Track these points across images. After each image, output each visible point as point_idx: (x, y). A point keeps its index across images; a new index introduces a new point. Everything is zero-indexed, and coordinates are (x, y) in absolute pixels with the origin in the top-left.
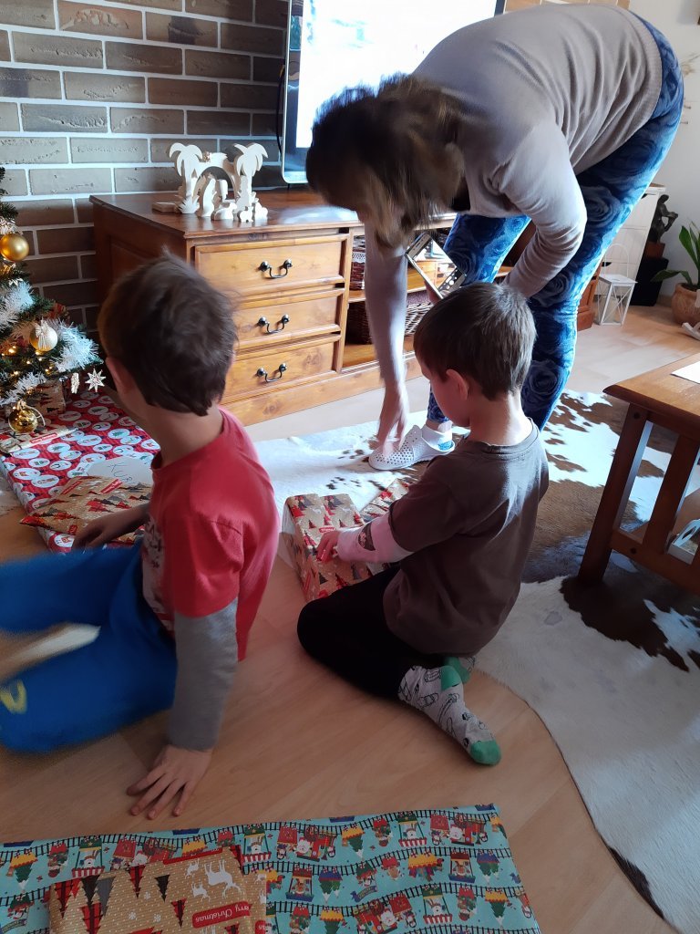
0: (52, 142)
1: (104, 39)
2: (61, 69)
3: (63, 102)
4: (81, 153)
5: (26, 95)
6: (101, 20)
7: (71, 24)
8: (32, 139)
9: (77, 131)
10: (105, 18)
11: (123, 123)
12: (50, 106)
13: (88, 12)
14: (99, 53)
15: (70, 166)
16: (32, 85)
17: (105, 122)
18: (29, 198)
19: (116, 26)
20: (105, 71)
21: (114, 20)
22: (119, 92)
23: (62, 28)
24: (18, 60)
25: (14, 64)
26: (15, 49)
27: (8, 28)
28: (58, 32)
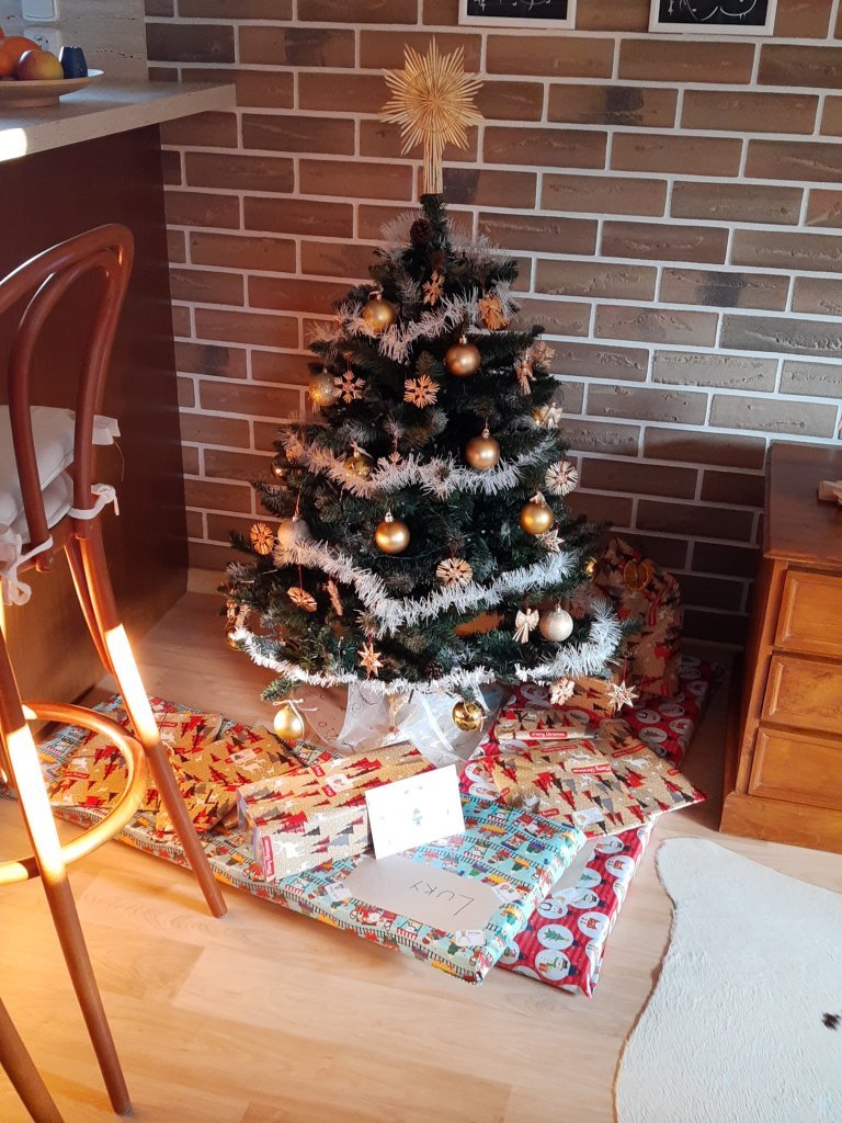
0: (757, 363)
2: (793, 274)
3: (786, 314)
4: (795, 381)
5: (733, 304)
7: (824, 218)
8: (727, 358)
9: (798, 352)
12: (765, 319)
15: (775, 396)
16: (744, 294)
23: (808, 223)
24: (734, 262)
25: (727, 268)
26: (733, 250)
27: (731, 226)
28: (801, 228)
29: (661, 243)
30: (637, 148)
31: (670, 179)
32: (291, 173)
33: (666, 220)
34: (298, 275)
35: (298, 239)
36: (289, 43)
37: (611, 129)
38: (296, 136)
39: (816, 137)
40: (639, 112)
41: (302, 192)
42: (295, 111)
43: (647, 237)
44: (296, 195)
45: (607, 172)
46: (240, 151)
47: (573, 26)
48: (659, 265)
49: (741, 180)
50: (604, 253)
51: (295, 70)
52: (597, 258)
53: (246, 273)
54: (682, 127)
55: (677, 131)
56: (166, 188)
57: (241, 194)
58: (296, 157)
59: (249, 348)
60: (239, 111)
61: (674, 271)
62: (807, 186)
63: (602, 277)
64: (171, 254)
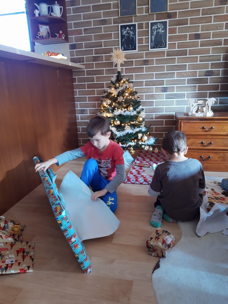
0: (171, 101)
1: (187, 78)
2: (175, 86)
3: (175, 92)
4: (178, 103)
5: (166, 92)
6: (186, 74)
7: (179, 76)
8: (166, 101)
9: (178, 98)
10: (188, 74)
11: (190, 96)
12: (172, 94)
13: (183, 73)
14: (185, 81)
15: (175, 106)
16: (168, 90)
17: (185, 96)
18: (164, 113)
19: (190, 75)
20: (186, 85)
21: (190, 74)
22: (189, 89)
23: (177, 77)
24: (166, 85)
25: (165, 86)
26: (166, 83)
27: (165, 79)
28: (176, 78)
29: (154, 83)
30: (149, 69)
31: (154, 73)
32: (94, 79)
33: (154, 79)
34: (96, 95)
35: (96, 89)
36: (93, 58)
37: (144, 66)
38: (95, 73)
39: (176, 64)
40: (148, 63)
41: (96, 82)
42: (95, 69)
43: (152, 82)
44: (95, 82)
45: (144, 73)
46: (86, 76)
47: (137, 51)
48: (154, 87)
49: (165, 72)
50: (145, 86)
51: (94, 63)
52: (144, 87)
53: (87, 96)
54: (156, 64)
55: (155, 65)
56: (74, 84)
57: (86, 83)
58: (95, 76)
59: (88, 109)
60: (85, 70)
61: (157, 88)
62: (176, 72)
63: (145, 90)
64: (75, 94)
